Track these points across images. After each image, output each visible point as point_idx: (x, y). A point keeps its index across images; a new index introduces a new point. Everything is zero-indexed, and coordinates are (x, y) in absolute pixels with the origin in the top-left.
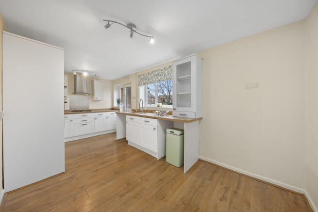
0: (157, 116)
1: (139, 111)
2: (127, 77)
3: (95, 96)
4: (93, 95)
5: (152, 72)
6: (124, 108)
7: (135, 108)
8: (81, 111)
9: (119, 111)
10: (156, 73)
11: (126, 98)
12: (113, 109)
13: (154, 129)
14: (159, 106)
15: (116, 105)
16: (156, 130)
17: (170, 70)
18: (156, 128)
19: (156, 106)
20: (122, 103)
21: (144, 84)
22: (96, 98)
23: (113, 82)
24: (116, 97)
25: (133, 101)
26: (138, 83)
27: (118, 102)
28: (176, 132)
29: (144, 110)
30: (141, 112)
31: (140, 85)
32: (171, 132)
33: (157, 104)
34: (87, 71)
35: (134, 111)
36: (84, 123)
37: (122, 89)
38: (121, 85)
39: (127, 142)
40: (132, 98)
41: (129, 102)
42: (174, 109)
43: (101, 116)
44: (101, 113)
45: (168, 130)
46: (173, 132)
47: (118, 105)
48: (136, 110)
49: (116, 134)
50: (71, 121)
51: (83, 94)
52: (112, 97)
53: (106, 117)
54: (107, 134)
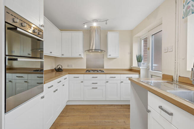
3: (109, 53)
6: (147, 69)
9: (139, 75)
11: (151, 52)
12: (131, 70)
15: (135, 64)
20: (145, 61)
22: (110, 55)
24: (135, 53)
27: (139, 60)
36: (95, 86)
37: (146, 41)
38: (142, 34)
43: (113, 79)
44: (114, 76)
47: (139, 66)
48: (175, 78)
49: (129, 112)
50: (82, 82)
51: (96, 50)
52: (131, 53)
53: (119, 81)
54: (121, 105)
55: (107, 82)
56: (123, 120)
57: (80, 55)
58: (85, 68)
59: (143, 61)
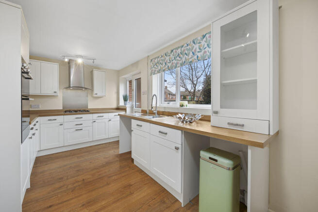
0: (180, 124)
1: (152, 113)
2: (135, 64)
3: (95, 92)
4: (92, 90)
5: (172, 51)
6: (132, 108)
7: (145, 108)
8: (76, 111)
9: (126, 112)
10: (179, 51)
11: (134, 93)
12: (118, 109)
13: (177, 148)
14: (182, 106)
15: (122, 103)
16: (180, 151)
17: (203, 43)
18: (180, 146)
19: (178, 106)
20: (130, 100)
21: (159, 72)
22: (96, 94)
23: (119, 73)
24: (122, 93)
25: (144, 97)
26: (150, 71)
27: (125, 99)
28: (222, 161)
29: (158, 112)
30: (154, 114)
31: (153, 73)
32: (210, 158)
33: (178, 102)
34: (81, 57)
35: (144, 112)
36: (79, 127)
37: (130, 82)
38: (128, 76)
39: (133, 160)
40: (142, 93)
41: (139, 99)
42: (216, 113)
43: (101, 118)
44: (101, 115)
45: (204, 155)
46: (216, 161)
47: (125, 104)
48: (148, 112)
49: (119, 145)
50: (61, 125)
51: (79, 88)
52: (118, 93)
53: (108, 120)
54: (109, 143)
55: (94, 122)
56: (112, 151)
57: (55, 92)
58: (61, 108)
59: (128, 100)
